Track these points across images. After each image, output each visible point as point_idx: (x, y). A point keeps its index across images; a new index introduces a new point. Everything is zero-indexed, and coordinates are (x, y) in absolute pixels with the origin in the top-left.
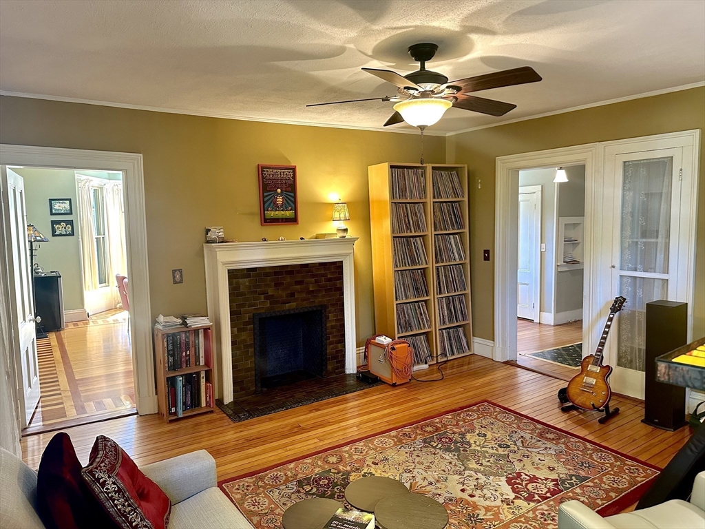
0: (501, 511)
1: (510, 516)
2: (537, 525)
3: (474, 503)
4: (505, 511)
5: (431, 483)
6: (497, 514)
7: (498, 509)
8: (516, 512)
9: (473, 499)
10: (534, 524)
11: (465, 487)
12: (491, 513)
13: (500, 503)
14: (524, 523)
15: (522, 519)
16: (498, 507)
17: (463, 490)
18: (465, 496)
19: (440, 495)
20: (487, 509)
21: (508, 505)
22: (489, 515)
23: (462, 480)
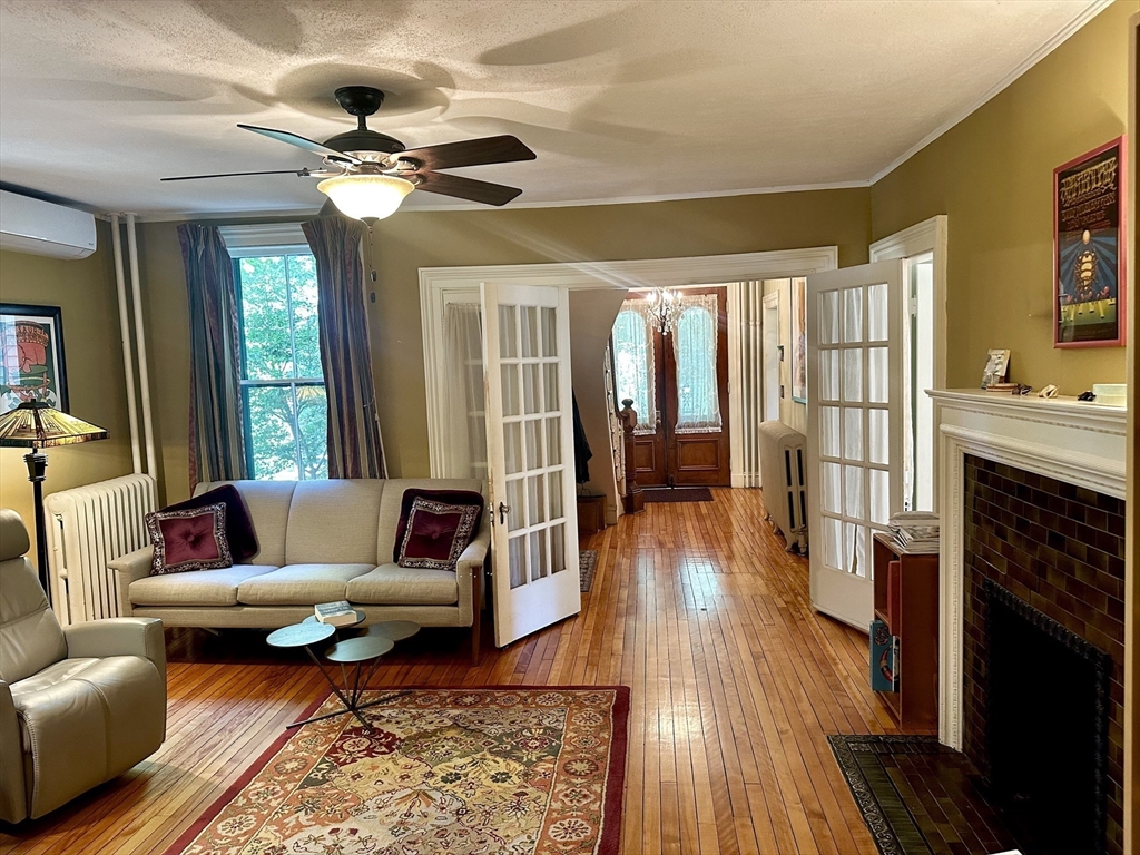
0: (278, 834)
1: (262, 834)
2: (219, 841)
3: (324, 825)
4: (273, 837)
5: (408, 815)
6: (281, 826)
7: (283, 835)
8: (255, 845)
9: (330, 828)
10: (223, 842)
11: (356, 838)
12: (291, 825)
13: (285, 843)
14: (239, 835)
15: (242, 839)
16: (286, 838)
17: (354, 832)
18: (345, 826)
19: (380, 808)
20: (299, 827)
21: (273, 847)
22: (291, 821)
23: (370, 845)
